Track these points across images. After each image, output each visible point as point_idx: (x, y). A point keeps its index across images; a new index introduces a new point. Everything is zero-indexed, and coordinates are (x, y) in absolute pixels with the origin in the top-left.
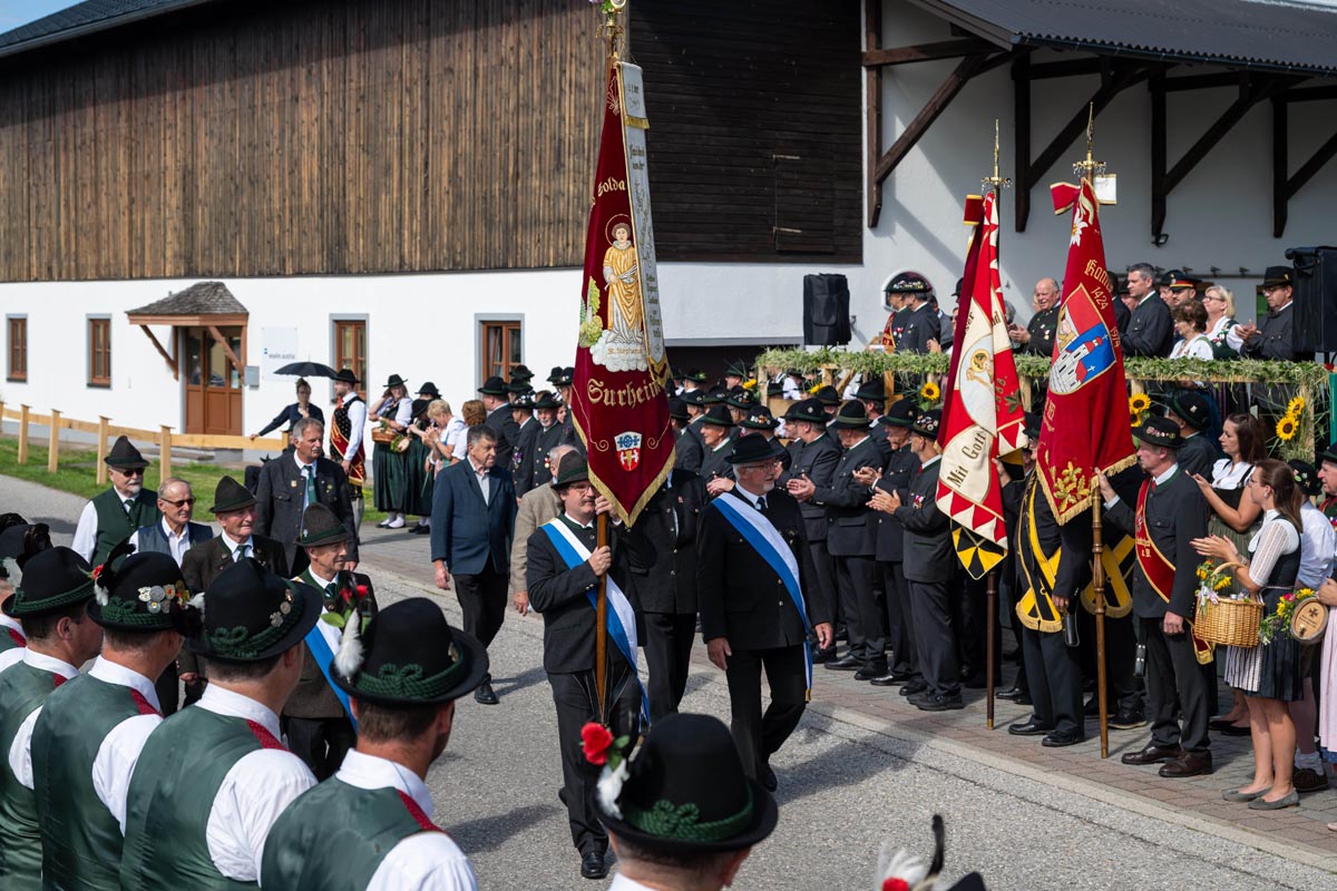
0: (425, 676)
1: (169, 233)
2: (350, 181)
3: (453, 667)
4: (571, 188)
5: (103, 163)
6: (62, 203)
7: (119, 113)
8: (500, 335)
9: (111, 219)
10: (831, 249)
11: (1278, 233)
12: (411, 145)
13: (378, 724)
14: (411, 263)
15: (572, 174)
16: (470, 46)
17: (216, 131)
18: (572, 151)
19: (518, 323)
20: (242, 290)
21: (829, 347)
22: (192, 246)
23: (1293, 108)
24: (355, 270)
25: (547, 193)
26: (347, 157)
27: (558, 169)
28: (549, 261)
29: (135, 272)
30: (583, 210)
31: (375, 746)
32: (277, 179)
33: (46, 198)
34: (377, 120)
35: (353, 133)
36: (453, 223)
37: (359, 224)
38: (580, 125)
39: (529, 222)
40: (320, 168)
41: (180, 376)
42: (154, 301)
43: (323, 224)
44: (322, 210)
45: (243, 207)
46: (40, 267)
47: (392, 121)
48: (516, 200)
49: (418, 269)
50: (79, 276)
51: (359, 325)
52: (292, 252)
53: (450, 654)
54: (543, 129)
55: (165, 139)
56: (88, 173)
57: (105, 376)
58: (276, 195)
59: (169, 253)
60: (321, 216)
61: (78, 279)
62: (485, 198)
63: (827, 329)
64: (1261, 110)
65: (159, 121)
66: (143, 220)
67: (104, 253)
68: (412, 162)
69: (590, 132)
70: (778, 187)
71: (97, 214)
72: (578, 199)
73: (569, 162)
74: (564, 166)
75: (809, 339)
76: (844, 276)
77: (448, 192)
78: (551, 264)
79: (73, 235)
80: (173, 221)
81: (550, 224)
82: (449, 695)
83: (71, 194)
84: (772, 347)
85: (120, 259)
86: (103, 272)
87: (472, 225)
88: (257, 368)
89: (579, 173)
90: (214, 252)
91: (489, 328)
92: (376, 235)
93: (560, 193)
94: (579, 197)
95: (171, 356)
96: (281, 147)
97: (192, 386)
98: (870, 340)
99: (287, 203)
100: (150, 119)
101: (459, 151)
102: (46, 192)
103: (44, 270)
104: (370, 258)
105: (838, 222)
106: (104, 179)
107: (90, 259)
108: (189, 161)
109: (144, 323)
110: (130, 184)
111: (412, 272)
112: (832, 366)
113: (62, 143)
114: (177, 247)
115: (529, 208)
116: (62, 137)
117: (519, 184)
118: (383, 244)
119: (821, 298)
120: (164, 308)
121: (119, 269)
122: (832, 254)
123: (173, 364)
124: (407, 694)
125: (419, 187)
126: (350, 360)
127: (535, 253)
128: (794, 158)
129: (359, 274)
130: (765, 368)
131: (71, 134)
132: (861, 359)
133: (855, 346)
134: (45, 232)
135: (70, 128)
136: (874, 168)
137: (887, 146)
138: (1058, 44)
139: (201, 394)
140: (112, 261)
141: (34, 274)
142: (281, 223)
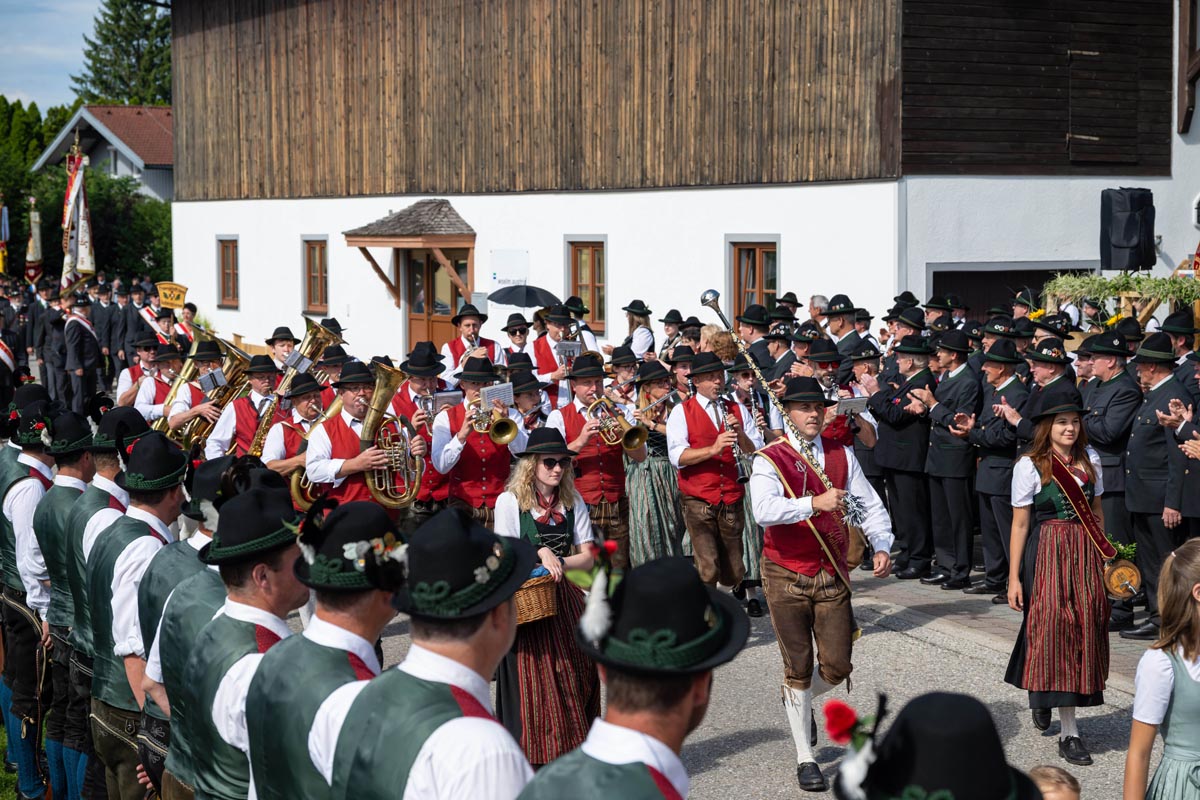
0: (678, 643)
1: (389, 145)
2: (587, 86)
3: (711, 633)
4: (835, 92)
5: (317, 68)
6: (274, 112)
7: (334, 12)
8: (754, 258)
9: (326, 130)
10: (1133, 158)
12: (654, 44)
13: (628, 693)
14: (654, 178)
15: (835, 75)
17: (439, 31)
18: (835, 49)
19: (773, 244)
20: (469, 208)
21: (1130, 272)
22: (414, 160)
24: (592, 185)
25: (807, 97)
26: (583, 60)
27: (820, 71)
28: (808, 174)
29: (352, 189)
30: (847, 117)
31: (625, 717)
32: (506, 84)
33: (256, 109)
34: (616, 16)
35: (589, 32)
36: (700, 132)
37: (596, 135)
38: (845, 19)
39: (786, 129)
40: (554, 72)
41: (402, 302)
42: (373, 220)
43: (556, 136)
44: (555, 119)
45: (469, 115)
46: (250, 183)
47: (633, 17)
48: (771, 105)
49: (661, 184)
50: (293, 194)
51: (597, 247)
52: (522, 166)
53: (707, 617)
54: (803, 24)
55: (383, 40)
56: (301, 79)
57: (321, 303)
58: (505, 102)
59: (389, 168)
60: (555, 125)
61: (291, 197)
62: (737, 104)
63: (1127, 252)
65: (377, 22)
66: (361, 131)
67: (319, 168)
68: (655, 63)
69: (856, 28)
70: (1073, 88)
71: (311, 124)
72: (842, 103)
73: (832, 61)
74: (826, 66)
75: (1107, 263)
76: (1149, 190)
77: (695, 98)
78: (811, 179)
79: (285, 148)
80: (393, 130)
81: (810, 132)
82: (707, 664)
83: (283, 102)
84: (1064, 272)
85: (336, 173)
86: (318, 189)
87: (722, 135)
89: (844, 74)
90: (438, 167)
91: (740, 250)
92: (614, 148)
93: (821, 97)
94: (843, 101)
95: (392, 280)
96: (510, 48)
97: (415, 315)
98: (1177, 264)
99: (517, 112)
100: (367, 19)
101: (708, 52)
102: (257, 101)
103: (256, 187)
104: (609, 173)
105: (1142, 127)
106: (318, 86)
107: (304, 175)
108: (410, 65)
109: (362, 245)
110: (346, 91)
111: (655, 188)
112: (1133, 294)
113: (273, 47)
114: (397, 161)
115: (786, 114)
116: (272, 39)
117: (776, 88)
118: (623, 158)
119: (1122, 216)
120: (384, 229)
121: (336, 186)
122: (1135, 164)
123: (394, 290)
124: (659, 662)
125: (663, 92)
126: (587, 286)
127: (792, 166)
128: (1091, 53)
129: (597, 190)
130: (1054, 296)
131: (282, 37)
132: (1168, 286)
134: (255, 144)
135: (281, 29)
136: (1186, 64)
139: (425, 323)
140: (327, 177)
141: (245, 187)
142: (511, 133)
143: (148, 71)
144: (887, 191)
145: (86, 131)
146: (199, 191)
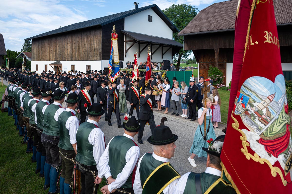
2: (73, 51)
5: (47, 49)
8: (88, 67)
9: (47, 55)
10: (121, 59)
11: (162, 59)
12: (80, 48)
16: (86, 39)
17: (59, 46)
19: (90, 66)
20: (61, 62)
22: (56, 58)
23: (164, 47)
25: (93, 53)
26: (73, 49)
27: (94, 51)
29: (50, 60)
30: (97, 55)
32: (65, 51)
34: (76, 46)
35: (73, 47)
36: (84, 56)
37: (74, 56)
38: (97, 47)
39: (91, 56)
40: (70, 50)
43: (70, 56)
44: (70, 54)
45: (62, 54)
46: (40, 59)
47: (78, 46)
48: (90, 54)
51: (74, 66)
52: (67, 59)
54: (93, 47)
55: (53, 47)
56: (45, 50)
58: (65, 53)
59: (54, 58)
61: (44, 61)
62: (87, 54)
63: (121, 67)
64: (161, 47)
65: (53, 45)
66: (51, 55)
67: (47, 58)
68: (80, 50)
73: (96, 50)
76: (122, 62)
77: (83, 53)
79: (43, 56)
80: (54, 55)
81: (94, 56)
83: (43, 52)
86: (47, 60)
87: (86, 56)
88: (63, 70)
90: (59, 58)
92: (76, 57)
93: (95, 53)
96: (66, 48)
101: (84, 49)
102: (40, 52)
104: (75, 59)
106: (47, 51)
107: (45, 59)
108: (56, 49)
109: (51, 65)
110: (50, 51)
111: (79, 61)
112: (121, 70)
116: (42, 46)
117: (91, 52)
119: (120, 64)
120: (53, 64)
123: (54, 69)
125: (80, 52)
126: (73, 69)
129: (74, 61)
132: (124, 70)
133: (123, 68)
134: (40, 56)
136: (125, 52)
137: (126, 50)
138: (143, 41)
141: (39, 60)
142: (66, 56)
143: (29, 49)
144: (100, 61)
145: (23, 54)
146: (34, 60)
